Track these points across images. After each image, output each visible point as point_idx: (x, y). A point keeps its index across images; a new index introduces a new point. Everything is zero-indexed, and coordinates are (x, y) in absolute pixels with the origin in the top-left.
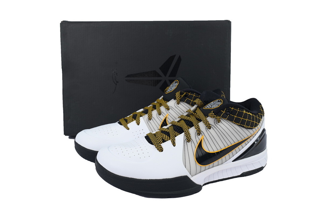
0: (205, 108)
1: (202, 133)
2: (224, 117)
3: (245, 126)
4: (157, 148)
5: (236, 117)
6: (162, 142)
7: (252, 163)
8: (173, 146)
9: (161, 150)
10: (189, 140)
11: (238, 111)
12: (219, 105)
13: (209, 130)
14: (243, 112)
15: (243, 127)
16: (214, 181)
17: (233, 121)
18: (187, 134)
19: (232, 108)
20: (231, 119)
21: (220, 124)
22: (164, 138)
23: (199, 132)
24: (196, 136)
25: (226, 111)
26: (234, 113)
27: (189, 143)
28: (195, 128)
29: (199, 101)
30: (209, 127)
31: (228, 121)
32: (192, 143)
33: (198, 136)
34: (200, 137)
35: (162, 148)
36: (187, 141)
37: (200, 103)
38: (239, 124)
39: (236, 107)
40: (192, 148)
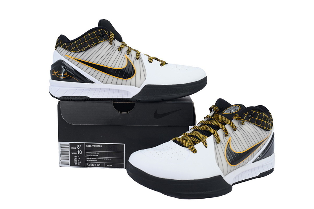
0: (224, 113)
1: (229, 134)
2: (246, 119)
3: (264, 127)
4: (191, 150)
5: (258, 119)
6: (194, 144)
7: (267, 164)
8: (205, 147)
9: (195, 151)
10: (219, 141)
11: (259, 114)
12: (238, 110)
13: (235, 131)
14: (263, 115)
15: (263, 128)
16: (246, 180)
17: (254, 123)
18: (217, 136)
19: (254, 111)
20: (252, 122)
21: (243, 126)
22: (194, 141)
23: (226, 134)
24: (224, 138)
25: (248, 114)
26: (255, 115)
27: (219, 144)
28: (223, 130)
29: (216, 107)
30: (234, 129)
31: (250, 123)
32: (222, 144)
33: (226, 138)
34: (228, 138)
35: (196, 150)
36: (218, 142)
37: (216, 109)
38: (260, 126)
39: (257, 110)
40: (222, 149)
